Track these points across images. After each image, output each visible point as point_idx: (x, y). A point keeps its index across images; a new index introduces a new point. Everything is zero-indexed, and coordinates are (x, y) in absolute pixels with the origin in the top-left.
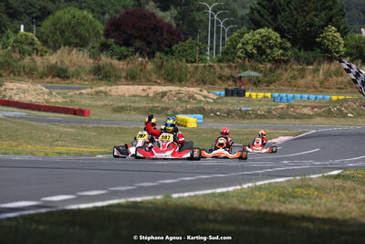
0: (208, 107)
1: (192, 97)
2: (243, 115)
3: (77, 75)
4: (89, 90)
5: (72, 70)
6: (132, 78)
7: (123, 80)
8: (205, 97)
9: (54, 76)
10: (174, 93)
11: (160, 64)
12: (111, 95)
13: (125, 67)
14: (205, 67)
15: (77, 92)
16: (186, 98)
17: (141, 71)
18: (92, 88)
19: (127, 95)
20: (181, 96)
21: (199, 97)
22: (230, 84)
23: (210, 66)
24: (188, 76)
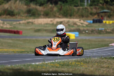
0: (82, 29)
1: (75, 24)
2: (100, 32)
3: (19, 14)
4: (24, 22)
5: (16, 11)
6: (47, 15)
7: (42, 16)
8: (82, 24)
9: (7, 15)
10: (66, 22)
11: (60, 7)
12: (35, 24)
13: (43, 9)
14: (83, 9)
15: (18, 22)
16: (72, 24)
17: (51, 11)
18: (25, 20)
19: (43, 23)
20: (69, 23)
21: (78, 24)
22: (96, 17)
23: (86, 8)
24: (75, 13)
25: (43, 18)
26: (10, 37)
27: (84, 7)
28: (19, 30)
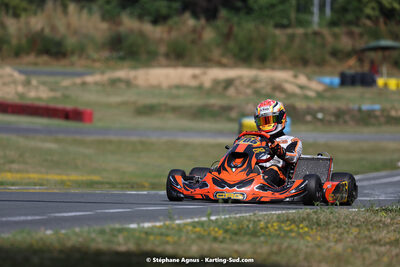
0: (301, 105)
1: (278, 88)
2: (365, 119)
3: (81, 50)
4: (97, 78)
5: (71, 42)
6: (178, 55)
7: (163, 60)
8: (302, 87)
10: (246, 81)
11: (225, 30)
12: (137, 86)
13: (165, 36)
14: (306, 35)
15: (78, 80)
16: (268, 90)
17: (193, 42)
18: (103, 73)
19: (165, 84)
20: (258, 86)
21: (290, 88)
22: (351, 66)
23: (316, 34)
24: (277, 51)
25: (167, 66)
26: (49, 131)
27: (310, 30)
28: (81, 108)
